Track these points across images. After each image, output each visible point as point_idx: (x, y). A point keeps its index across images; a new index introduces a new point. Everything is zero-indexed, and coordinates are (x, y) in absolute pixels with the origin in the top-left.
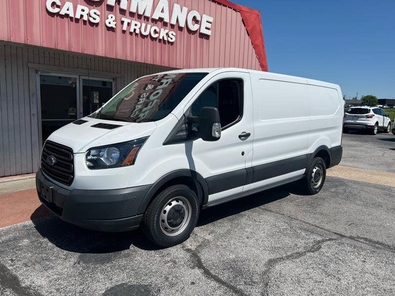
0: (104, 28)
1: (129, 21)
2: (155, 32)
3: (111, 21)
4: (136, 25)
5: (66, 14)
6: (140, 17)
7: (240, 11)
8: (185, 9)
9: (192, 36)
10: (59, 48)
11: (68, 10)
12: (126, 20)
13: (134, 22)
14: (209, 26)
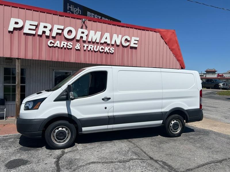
0: (75, 50)
1: (88, 45)
2: (102, 49)
3: (78, 46)
4: (91, 47)
5: (56, 46)
6: (93, 43)
7: (159, 32)
8: (120, 36)
9: (125, 49)
10: (53, 60)
11: (57, 44)
12: (86, 45)
13: (90, 46)
14: (136, 42)
